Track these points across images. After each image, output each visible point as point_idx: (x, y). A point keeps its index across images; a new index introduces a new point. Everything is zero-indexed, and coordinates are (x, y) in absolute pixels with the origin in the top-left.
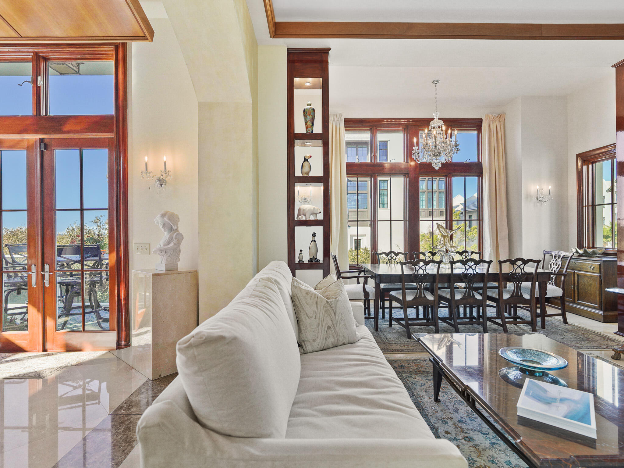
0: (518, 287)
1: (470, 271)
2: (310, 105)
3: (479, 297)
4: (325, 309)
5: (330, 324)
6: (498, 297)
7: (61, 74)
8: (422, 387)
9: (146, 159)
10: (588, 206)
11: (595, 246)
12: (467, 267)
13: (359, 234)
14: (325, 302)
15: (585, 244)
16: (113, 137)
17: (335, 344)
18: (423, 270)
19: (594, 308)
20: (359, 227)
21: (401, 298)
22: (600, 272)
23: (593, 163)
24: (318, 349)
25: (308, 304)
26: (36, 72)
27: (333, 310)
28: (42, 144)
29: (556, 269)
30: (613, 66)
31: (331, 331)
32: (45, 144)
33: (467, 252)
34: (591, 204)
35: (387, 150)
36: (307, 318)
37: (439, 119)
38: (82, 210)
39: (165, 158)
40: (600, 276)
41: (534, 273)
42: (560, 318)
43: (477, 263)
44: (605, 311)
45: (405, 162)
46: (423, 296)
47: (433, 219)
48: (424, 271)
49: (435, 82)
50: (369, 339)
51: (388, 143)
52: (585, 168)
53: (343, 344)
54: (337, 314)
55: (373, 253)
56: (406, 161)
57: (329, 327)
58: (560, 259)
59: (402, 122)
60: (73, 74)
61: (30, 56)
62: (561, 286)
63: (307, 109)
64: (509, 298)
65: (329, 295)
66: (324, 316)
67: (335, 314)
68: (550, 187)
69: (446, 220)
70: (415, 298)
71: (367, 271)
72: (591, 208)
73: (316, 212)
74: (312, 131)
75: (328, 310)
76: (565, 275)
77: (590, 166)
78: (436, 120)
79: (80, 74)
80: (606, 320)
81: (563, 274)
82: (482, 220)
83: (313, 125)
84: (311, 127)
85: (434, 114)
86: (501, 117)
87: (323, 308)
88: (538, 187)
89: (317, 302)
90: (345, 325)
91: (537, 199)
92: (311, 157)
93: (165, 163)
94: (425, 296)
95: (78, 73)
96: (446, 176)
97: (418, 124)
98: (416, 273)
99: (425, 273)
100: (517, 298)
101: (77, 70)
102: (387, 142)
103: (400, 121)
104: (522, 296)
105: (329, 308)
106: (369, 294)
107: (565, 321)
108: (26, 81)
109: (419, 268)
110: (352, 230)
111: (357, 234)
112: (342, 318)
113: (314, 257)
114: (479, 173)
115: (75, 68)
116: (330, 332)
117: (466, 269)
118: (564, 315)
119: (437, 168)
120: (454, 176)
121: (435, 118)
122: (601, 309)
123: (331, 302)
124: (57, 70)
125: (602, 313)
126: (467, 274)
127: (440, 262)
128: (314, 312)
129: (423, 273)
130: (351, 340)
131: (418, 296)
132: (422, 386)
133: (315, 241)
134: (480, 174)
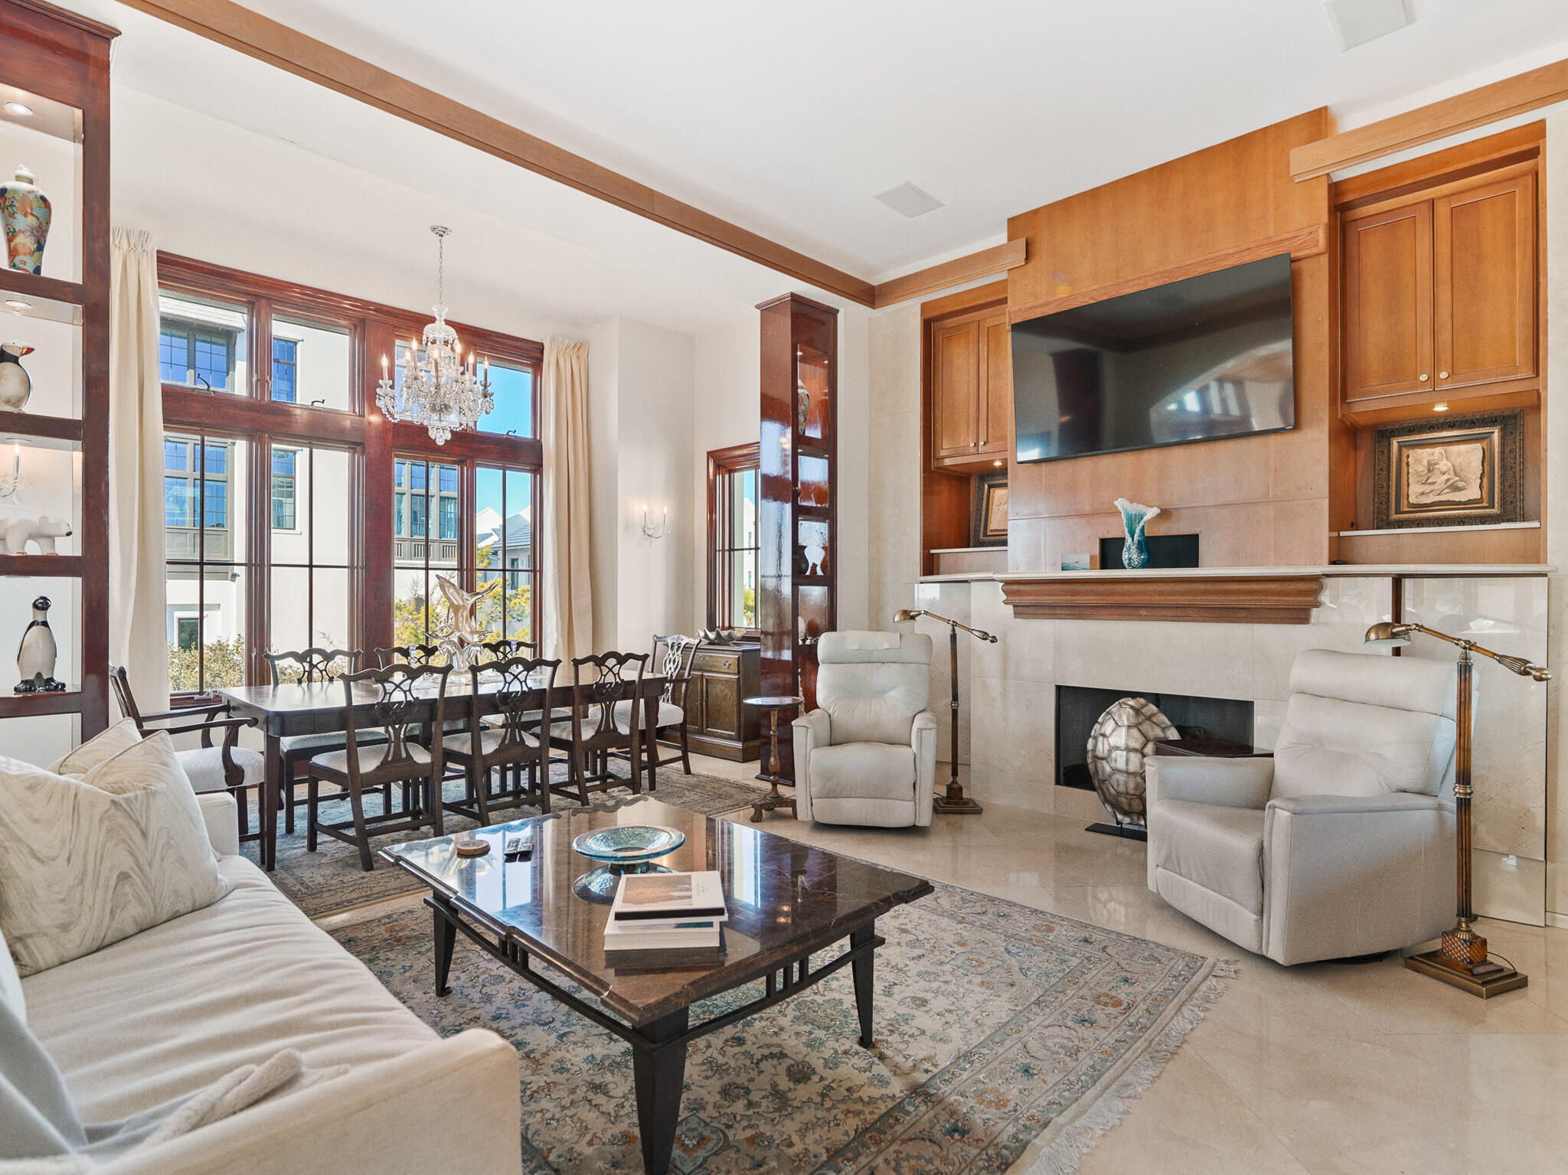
0: (608, 714)
1: (516, 687)
2: (31, 182)
3: (532, 743)
4: (106, 824)
5: (127, 864)
6: (571, 739)
8: (407, 974)
10: (723, 550)
11: (732, 625)
12: (509, 678)
13: (205, 602)
14: (108, 805)
15: (719, 623)
17: (147, 922)
18: (405, 692)
19: (729, 738)
20: (205, 582)
21: (345, 769)
22: (739, 673)
23: (731, 471)
24: (82, 950)
25: (36, 821)
27: (138, 824)
29: (673, 670)
30: (757, 307)
31: (132, 885)
33: (509, 644)
34: (727, 547)
35: (295, 365)
36: (34, 863)
37: (448, 322)
40: (738, 679)
41: (637, 680)
42: (679, 765)
43: (529, 667)
44: (744, 742)
45: (354, 411)
46: (404, 755)
47: (427, 563)
48: (408, 693)
49: (441, 232)
50: (258, 886)
51: (298, 346)
52: (719, 478)
53: (176, 916)
54: (152, 834)
55: (253, 655)
56: (357, 411)
57: (124, 877)
58: (679, 652)
59: (346, 304)
62: (682, 703)
63: (14, 191)
64: (593, 736)
65: (122, 782)
66: (104, 846)
67: (144, 834)
68: (665, 510)
69: (460, 569)
70: (384, 763)
71: (234, 708)
72: (727, 554)
73: (51, 532)
74: (38, 270)
75: (121, 826)
76: (687, 681)
77: (727, 476)
78: (440, 324)
80: (746, 757)
81: (684, 680)
82: (541, 571)
83: (40, 247)
84: (32, 254)
85: (435, 309)
86: (580, 348)
87: (101, 821)
88: (645, 508)
89: (75, 809)
90: (182, 861)
91: (645, 531)
92: (30, 350)
94: (409, 757)
96: (461, 463)
97: (394, 321)
98: (385, 701)
99: (410, 698)
100: (607, 734)
102: (296, 344)
103: (342, 303)
104: (615, 728)
105: (121, 819)
106: (243, 771)
107: (688, 771)
109: (394, 687)
110: (181, 592)
111: (198, 602)
112: (168, 843)
113: (39, 675)
114: (533, 464)
116: (128, 889)
117: (506, 682)
118: (685, 759)
119: (440, 442)
120: (479, 465)
121: (437, 318)
122: (738, 739)
123: (127, 800)
125: (739, 745)
126: (509, 694)
127: (446, 671)
128: (63, 841)
129: (404, 699)
130: (201, 897)
131: (390, 759)
132: (405, 972)
133: (45, 624)
134: (537, 468)
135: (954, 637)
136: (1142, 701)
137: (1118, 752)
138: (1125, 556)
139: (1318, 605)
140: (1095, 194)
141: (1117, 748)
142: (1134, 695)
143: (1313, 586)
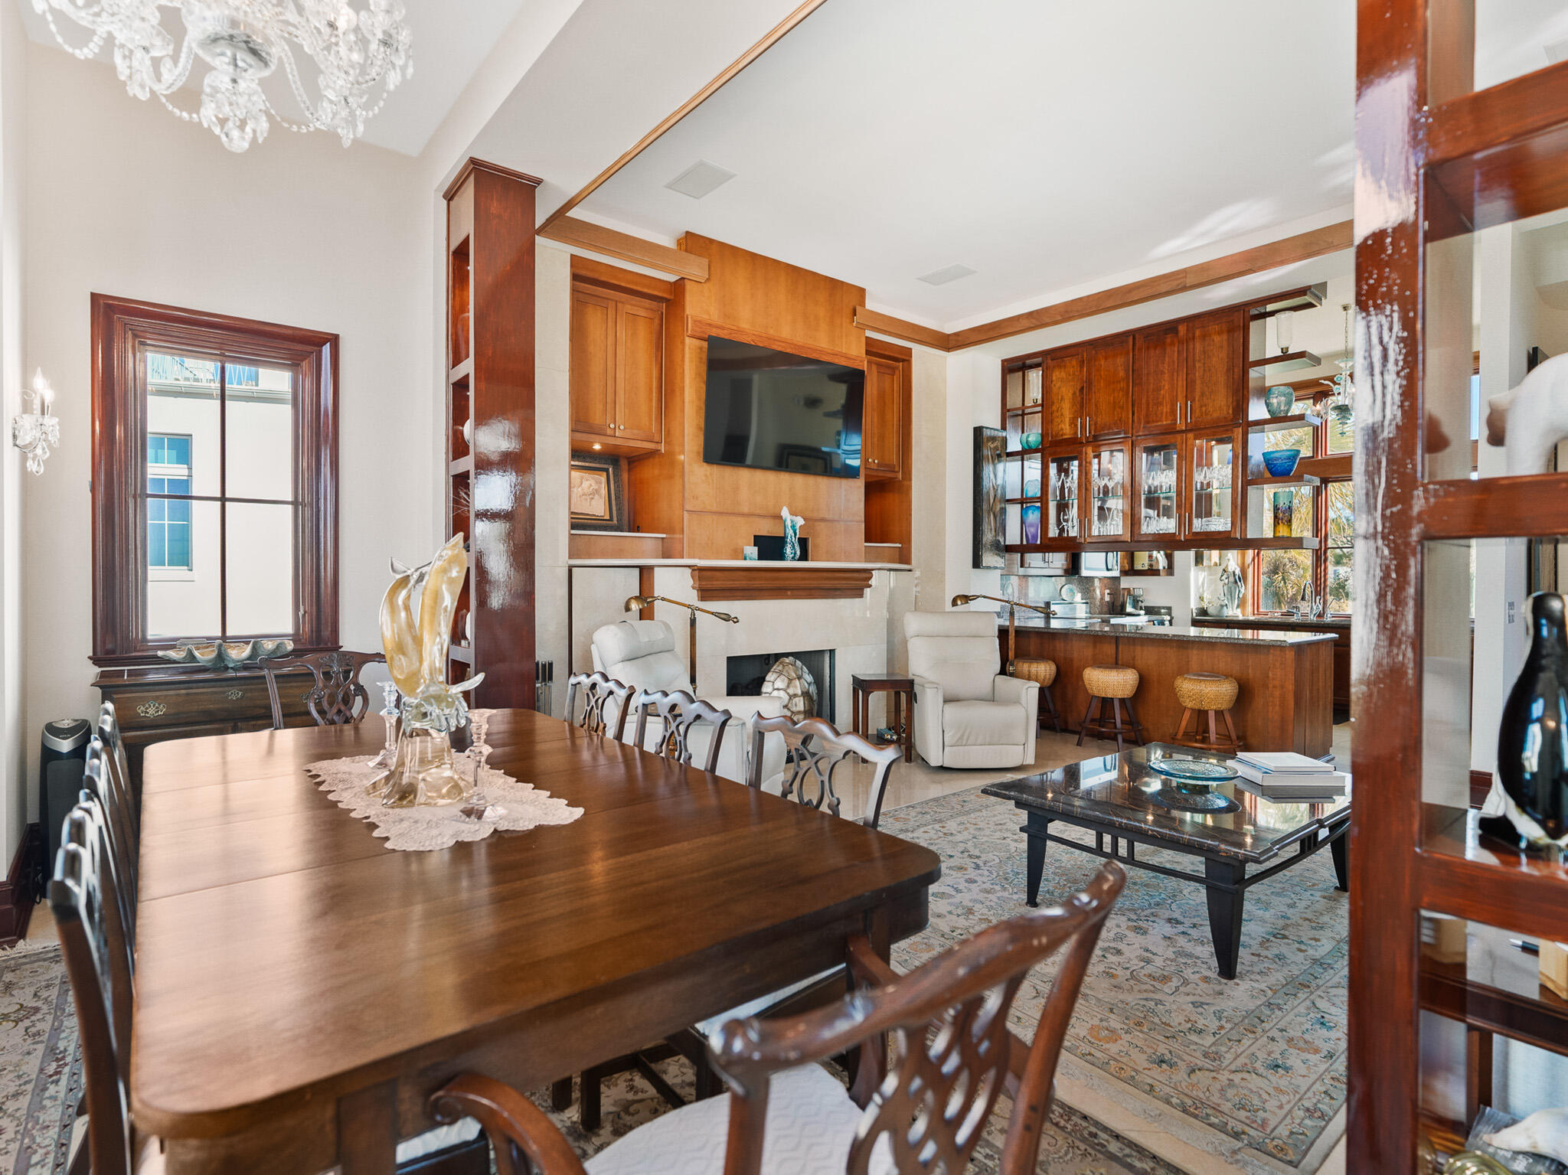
135: (693, 622)
136: (791, 658)
137: (797, 699)
138: (788, 550)
139: (870, 586)
140: (754, 256)
141: (795, 695)
142: (787, 655)
143: (868, 575)
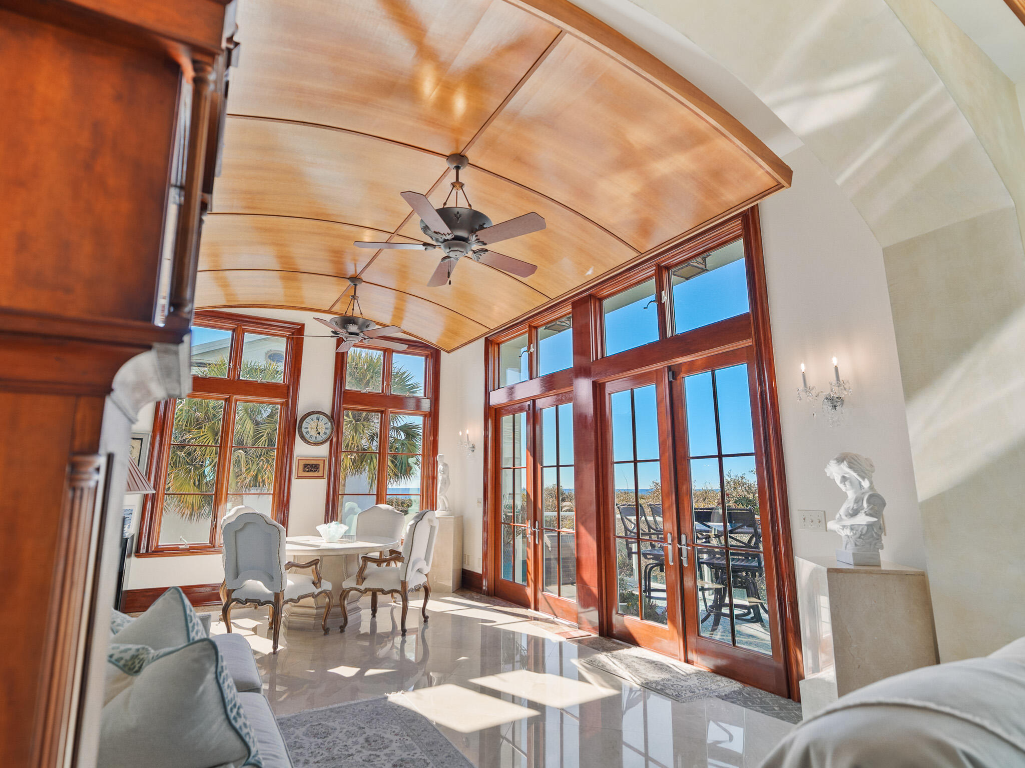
7: (687, 279)
9: (803, 367)
16: (751, 343)
26: (660, 287)
28: (670, 373)
32: (673, 372)
38: (720, 456)
39: (835, 361)
60: (699, 273)
61: (652, 271)
79: (707, 270)
93: (836, 369)
95: (705, 270)
101: (703, 266)
108: (651, 301)
115: (701, 266)
124: (682, 275)
